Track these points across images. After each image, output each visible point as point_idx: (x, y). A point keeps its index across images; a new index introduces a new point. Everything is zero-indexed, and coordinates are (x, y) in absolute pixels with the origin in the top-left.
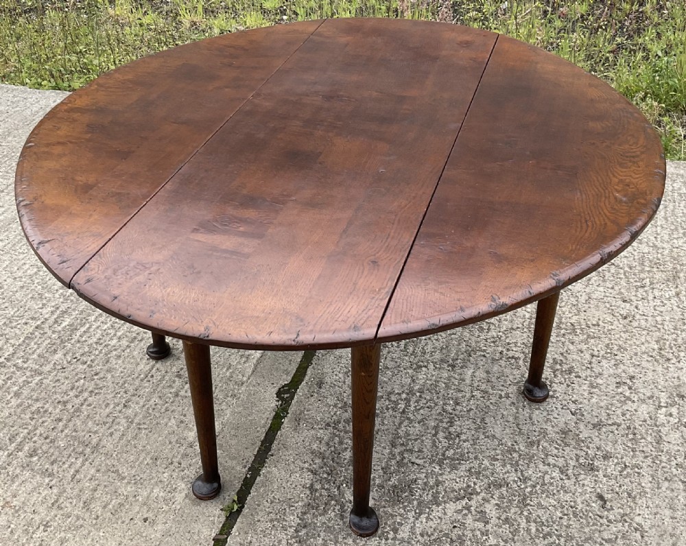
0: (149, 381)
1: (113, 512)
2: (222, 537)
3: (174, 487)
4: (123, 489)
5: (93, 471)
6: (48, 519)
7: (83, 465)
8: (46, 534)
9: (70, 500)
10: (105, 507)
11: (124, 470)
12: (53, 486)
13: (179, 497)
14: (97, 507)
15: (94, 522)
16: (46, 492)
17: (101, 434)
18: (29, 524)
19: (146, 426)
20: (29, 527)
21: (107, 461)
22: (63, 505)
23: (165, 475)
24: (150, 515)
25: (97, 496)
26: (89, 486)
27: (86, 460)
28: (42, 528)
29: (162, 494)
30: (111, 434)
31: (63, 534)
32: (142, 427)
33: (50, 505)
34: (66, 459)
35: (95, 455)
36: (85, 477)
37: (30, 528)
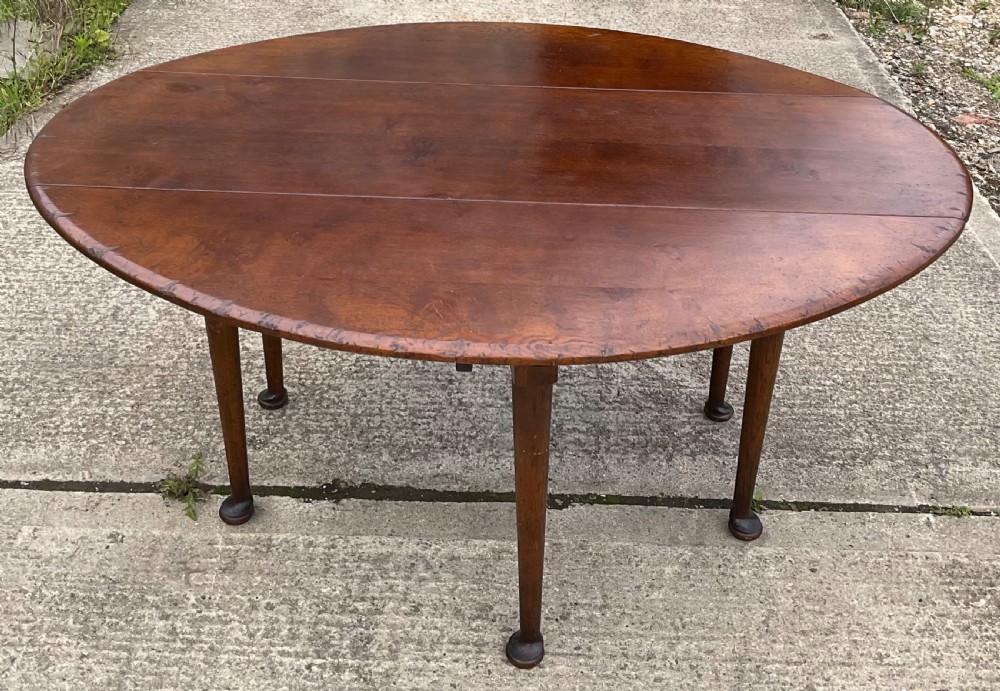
1: (822, 603)
2: (793, 507)
3: (755, 560)
4: (787, 605)
5: (778, 647)
6: (871, 661)
7: (774, 661)
8: (891, 653)
9: (833, 650)
10: (821, 613)
11: (759, 614)
12: (824, 679)
13: (767, 551)
14: (826, 621)
15: (845, 615)
16: (837, 682)
17: (716, 664)
18: (890, 676)
19: (678, 620)
20: (893, 675)
21: (755, 638)
22: (845, 654)
23: (743, 574)
24: (805, 569)
25: (811, 625)
26: (802, 641)
27: (766, 661)
28: (886, 661)
29: (772, 568)
30: (710, 652)
31: (881, 636)
32: (679, 624)
33: (853, 668)
34: (776, 684)
35: (752, 655)
36: (791, 650)
37: (894, 672)
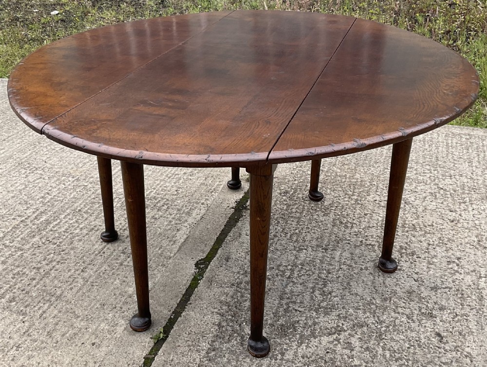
0: (102, 256)
1: (69, 339)
2: (150, 357)
3: (116, 322)
4: (78, 324)
5: (56, 312)
6: (20, 342)
7: (49, 307)
8: (17, 352)
9: (38, 331)
10: (63, 335)
11: (79, 312)
12: (26, 321)
13: (120, 330)
14: (57, 335)
15: (55, 345)
16: (20, 325)
17: (63, 289)
18: (6, 346)
19: (97, 284)
20: (5, 347)
21: (67, 306)
22: (31, 334)
23: (110, 315)
24: (97, 341)
25: (58, 328)
26: (52, 322)
27: (52, 305)
28: (15, 348)
29: (107, 327)
30: (71, 289)
31: (30, 353)
32: (94, 284)
33: (22, 334)
34: (37, 304)
35: (58, 302)
36: (50, 315)
37: (6, 348)
